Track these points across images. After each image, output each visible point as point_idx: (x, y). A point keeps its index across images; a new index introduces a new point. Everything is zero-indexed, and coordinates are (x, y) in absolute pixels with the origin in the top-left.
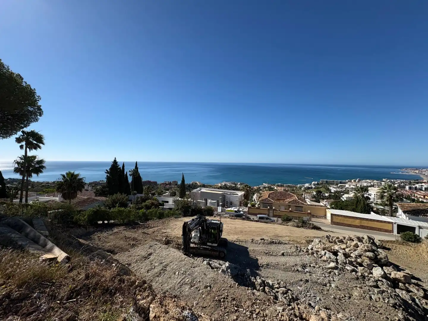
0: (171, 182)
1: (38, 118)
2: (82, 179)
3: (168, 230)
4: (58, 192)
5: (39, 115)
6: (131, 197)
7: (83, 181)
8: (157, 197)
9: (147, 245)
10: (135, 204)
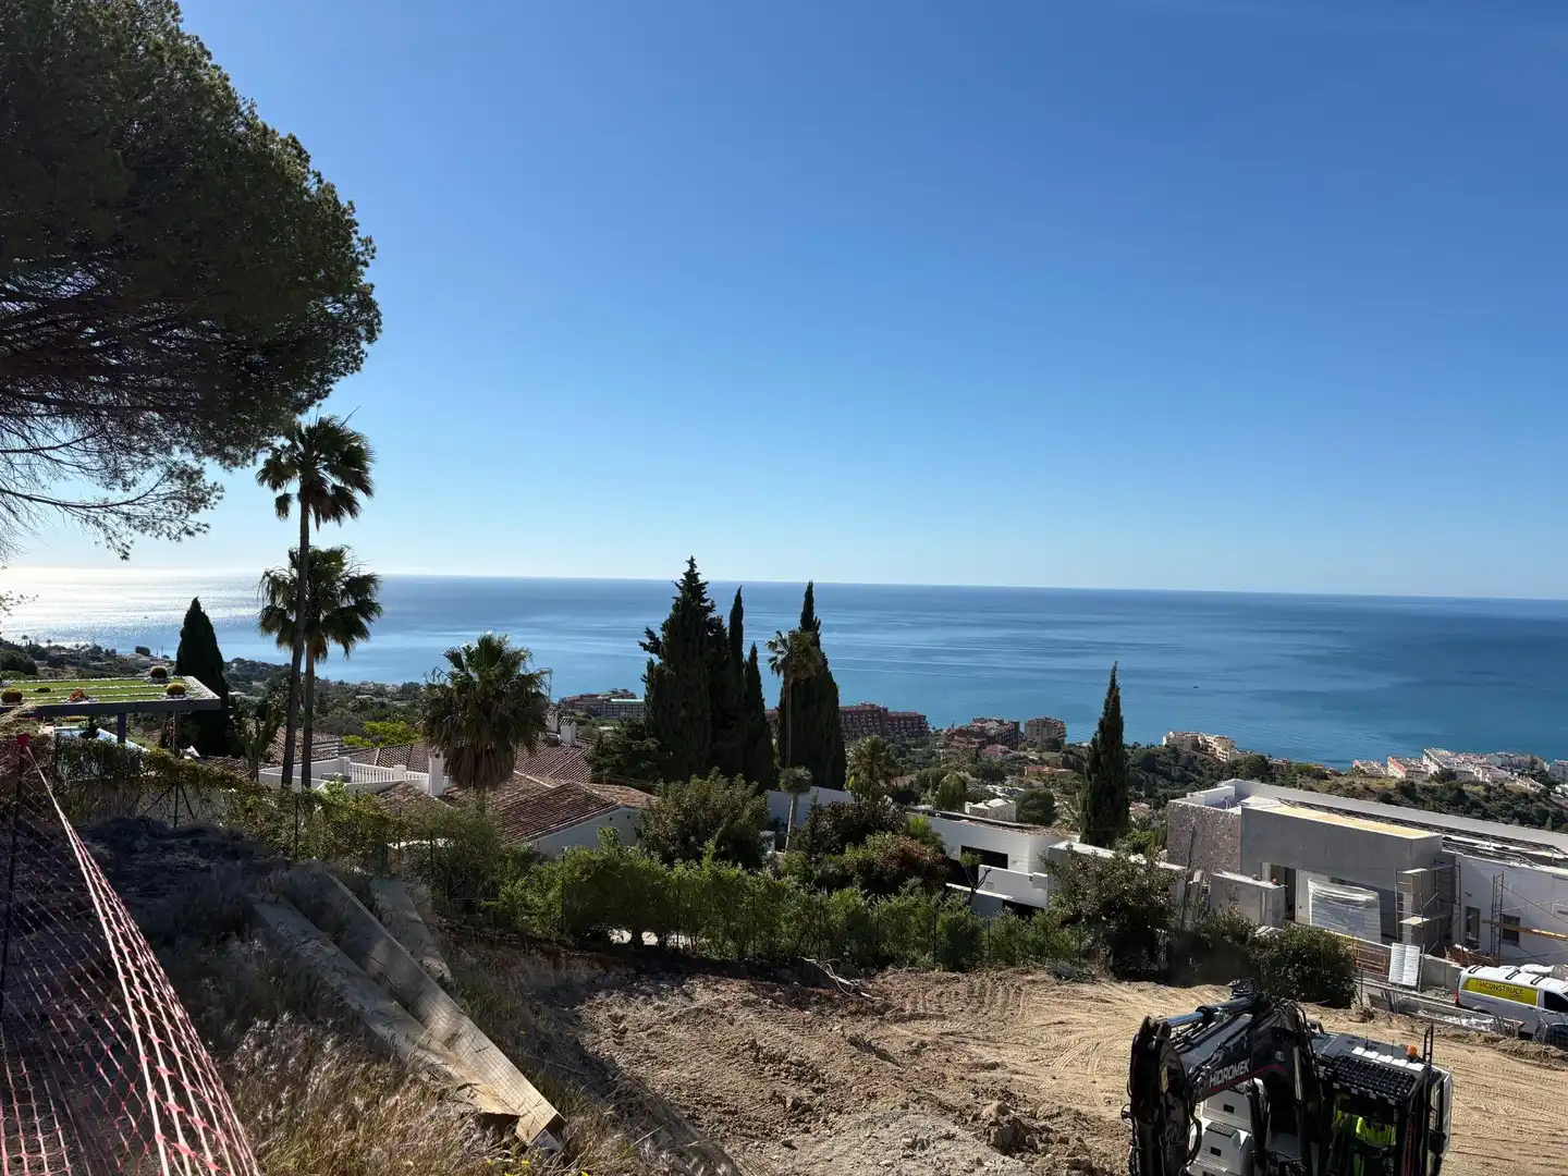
0: (1017, 724)
1: (362, 352)
2: (537, 677)
3: (1011, 1056)
4: (431, 744)
5: (363, 334)
6: (780, 801)
7: (543, 691)
8: (930, 821)
9: (892, 1126)
10: (799, 847)
